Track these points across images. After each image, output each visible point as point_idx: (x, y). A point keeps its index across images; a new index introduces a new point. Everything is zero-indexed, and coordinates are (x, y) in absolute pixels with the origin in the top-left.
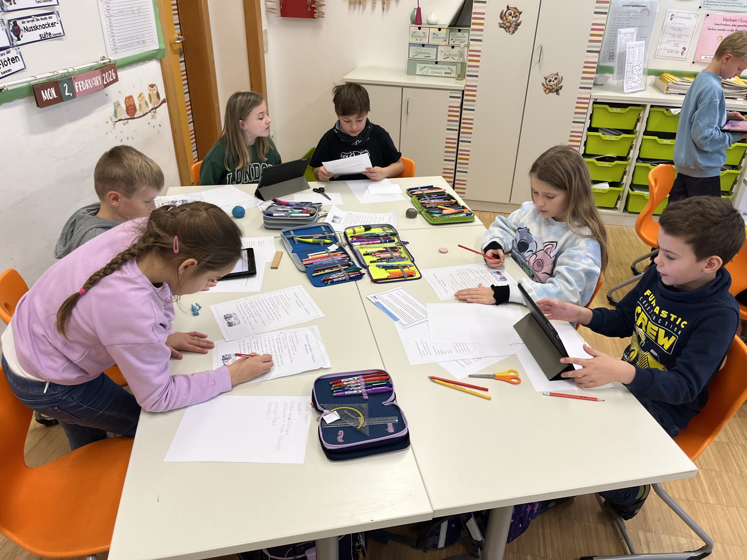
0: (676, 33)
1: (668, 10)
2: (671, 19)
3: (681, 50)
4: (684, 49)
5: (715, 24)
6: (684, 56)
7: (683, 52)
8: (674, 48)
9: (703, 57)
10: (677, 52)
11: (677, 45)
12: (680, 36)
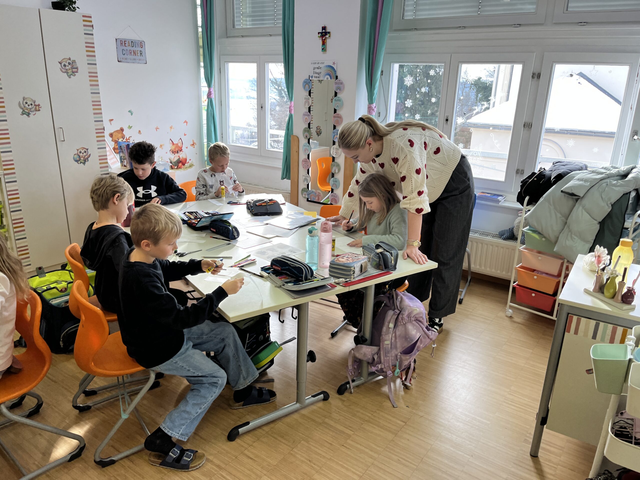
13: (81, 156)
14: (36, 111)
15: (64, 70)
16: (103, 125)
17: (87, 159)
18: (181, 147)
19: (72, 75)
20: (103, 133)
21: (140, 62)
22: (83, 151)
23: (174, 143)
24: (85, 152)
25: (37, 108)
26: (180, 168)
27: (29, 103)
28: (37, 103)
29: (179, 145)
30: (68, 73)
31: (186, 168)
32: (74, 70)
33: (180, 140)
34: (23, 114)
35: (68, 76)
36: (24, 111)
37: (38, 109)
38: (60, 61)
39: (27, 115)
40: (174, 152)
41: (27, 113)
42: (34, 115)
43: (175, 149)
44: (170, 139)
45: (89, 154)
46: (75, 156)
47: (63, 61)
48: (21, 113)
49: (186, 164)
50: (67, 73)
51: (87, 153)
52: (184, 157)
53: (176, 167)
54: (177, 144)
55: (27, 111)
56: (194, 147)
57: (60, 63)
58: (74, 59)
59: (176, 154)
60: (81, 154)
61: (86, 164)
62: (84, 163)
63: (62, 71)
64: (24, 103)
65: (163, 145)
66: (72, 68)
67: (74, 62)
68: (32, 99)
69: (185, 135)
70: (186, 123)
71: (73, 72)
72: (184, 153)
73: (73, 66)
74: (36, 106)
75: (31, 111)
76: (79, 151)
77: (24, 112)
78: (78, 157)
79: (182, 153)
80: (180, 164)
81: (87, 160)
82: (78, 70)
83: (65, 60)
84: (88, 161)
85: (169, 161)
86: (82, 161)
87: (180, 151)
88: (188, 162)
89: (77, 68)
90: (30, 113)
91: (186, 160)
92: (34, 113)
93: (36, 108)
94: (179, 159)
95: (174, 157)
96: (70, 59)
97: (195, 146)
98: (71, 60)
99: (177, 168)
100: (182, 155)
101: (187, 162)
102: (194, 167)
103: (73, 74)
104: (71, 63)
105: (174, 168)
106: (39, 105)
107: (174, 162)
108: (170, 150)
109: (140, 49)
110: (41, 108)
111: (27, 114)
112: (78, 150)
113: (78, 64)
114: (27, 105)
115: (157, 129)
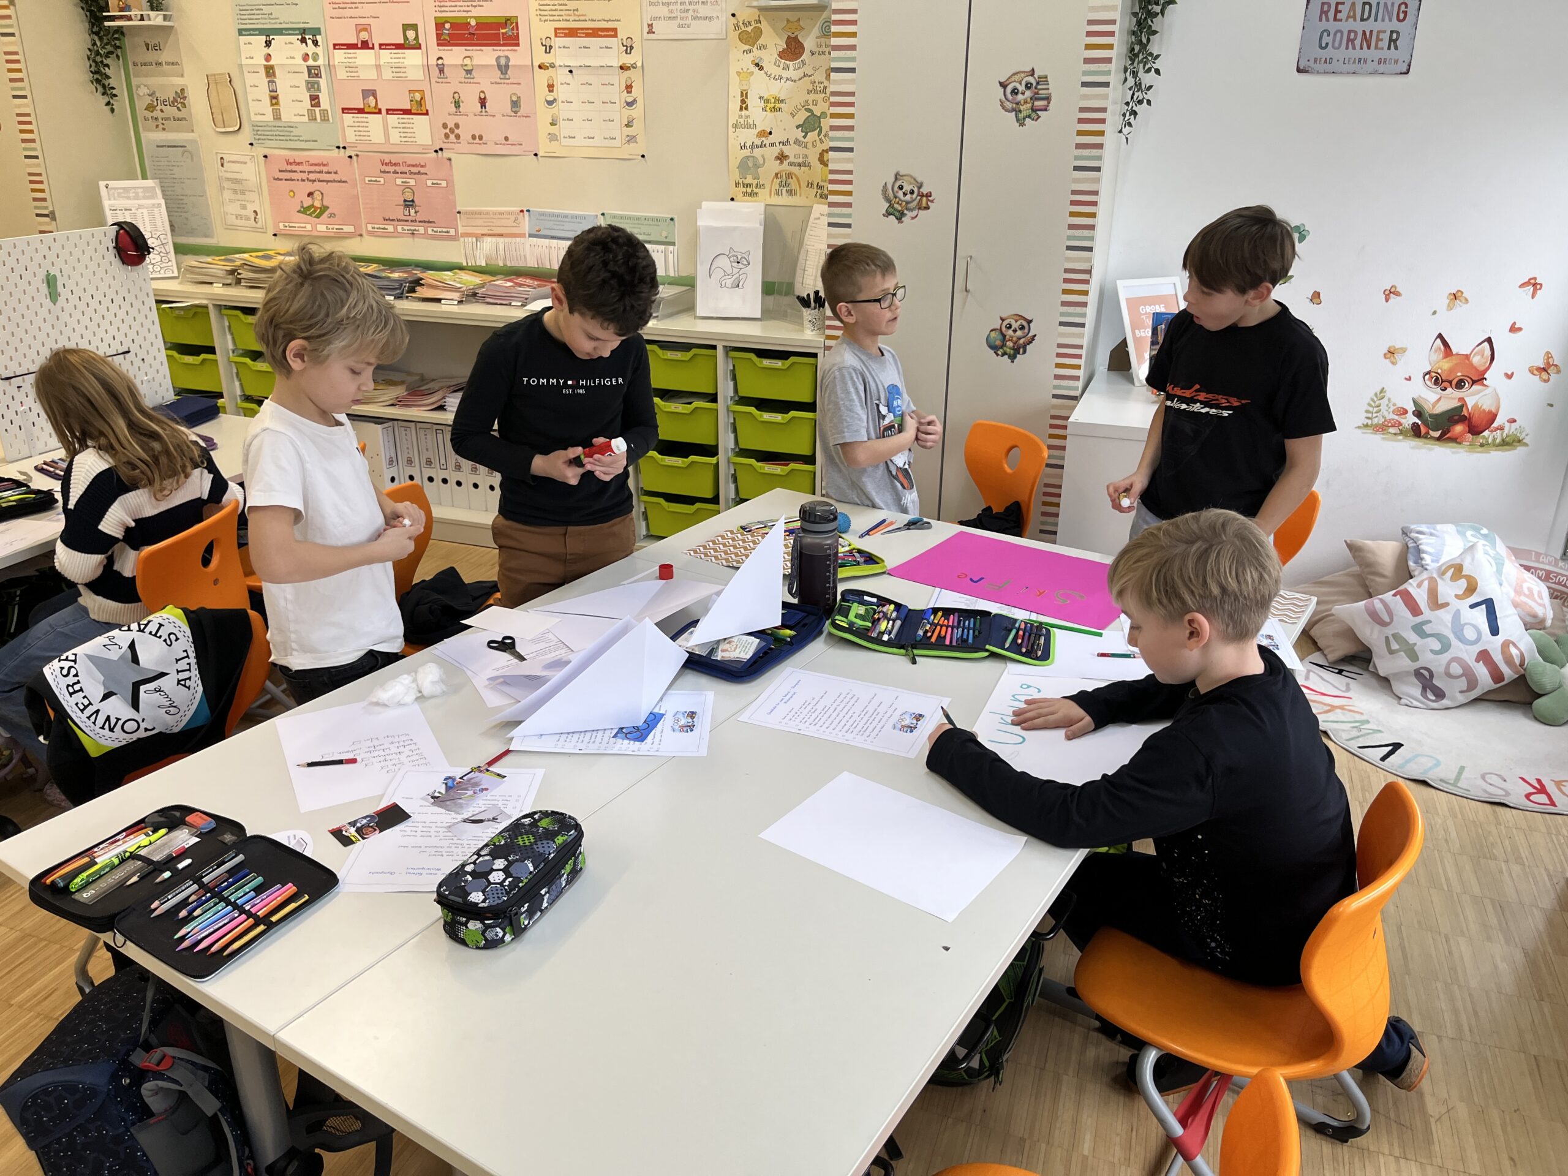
0: (237, 187)
1: (214, 152)
2: (222, 165)
3: (253, 216)
4: (255, 212)
5: (280, 171)
6: (259, 225)
7: (255, 218)
8: (243, 212)
9: (281, 226)
10: (248, 219)
11: (244, 207)
12: (243, 192)
13: (1007, 337)
14: (920, 208)
15: (1009, 105)
16: (1090, 260)
17: (1024, 347)
18: (1482, 368)
19: (1029, 116)
20: (1087, 282)
21: (1382, 68)
22: (1015, 325)
23: (1454, 351)
24: (1022, 328)
25: (924, 200)
26: (1454, 440)
27: (907, 188)
28: (924, 190)
29: (1476, 360)
30: (1020, 111)
31: (1482, 445)
32: (1038, 103)
33: (1486, 344)
34: (888, 214)
35: (1018, 120)
36: (893, 207)
37: (924, 205)
38: (1002, 81)
39: (897, 218)
40: (1439, 381)
41: (899, 211)
42: (913, 218)
43: (1451, 371)
44: (1440, 336)
45: (1030, 335)
46: (993, 334)
47: (1013, 79)
48: (884, 212)
49: (1486, 433)
50: (1017, 111)
51: (1026, 331)
52: (1487, 405)
53: (1437, 434)
54: (1467, 357)
55: (900, 208)
56: (1547, 381)
57: (1003, 85)
58: (1042, 74)
59: (1449, 390)
60: (1010, 332)
61: (1015, 361)
62: (1013, 358)
63: (1003, 107)
64: (896, 188)
65: (1404, 350)
66: (1033, 99)
67: (1044, 79)
68: (915, 180)
69: (1514, 329)
70: (1531, 288)
71: (1034, 110)
72: (1488, 391)
73: (1037, 93)
74: (922, 196)
75: (907, 209)
76: (1006, 323)
77: (891, 210)
78: (1000, 337)
79: (1479, 392)
80: (1459, 428)
81: (1021, 351)
82: (1049, 103)
83: (1017, 78)
84: (1025, 352)
85: (1411, 408)
86: (1008, 350)
87: (1474, 382)
88: (1501, 428)
89: (1048, 99)
90: (905, 212)
91: (1493, 417)
92: (914, 213)
93: (920, 201)
94: (1461, 407)
95: (1437, 397)
96: (1032, 73)
97: (1553, 377)
98: (1036, 76)
99: (1439, 439)
100: (1475, 399)
101: (1495, 425)
102: (1520, 450)
103: (1034, 115)
104: (1034, 85)
105: (1426, 436)
106: (929, 195)
107: (1431, 416)
108: (1429, 373)
109: (1395, 25)
110: (932, 201)
111: (897, 214)
112: (1003, 320)
113: (1054, 88)
114: (900, 194)
115: (1391, 293)
